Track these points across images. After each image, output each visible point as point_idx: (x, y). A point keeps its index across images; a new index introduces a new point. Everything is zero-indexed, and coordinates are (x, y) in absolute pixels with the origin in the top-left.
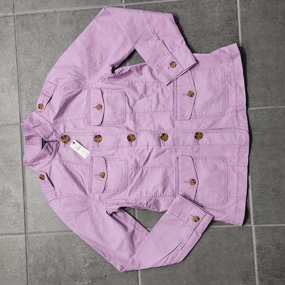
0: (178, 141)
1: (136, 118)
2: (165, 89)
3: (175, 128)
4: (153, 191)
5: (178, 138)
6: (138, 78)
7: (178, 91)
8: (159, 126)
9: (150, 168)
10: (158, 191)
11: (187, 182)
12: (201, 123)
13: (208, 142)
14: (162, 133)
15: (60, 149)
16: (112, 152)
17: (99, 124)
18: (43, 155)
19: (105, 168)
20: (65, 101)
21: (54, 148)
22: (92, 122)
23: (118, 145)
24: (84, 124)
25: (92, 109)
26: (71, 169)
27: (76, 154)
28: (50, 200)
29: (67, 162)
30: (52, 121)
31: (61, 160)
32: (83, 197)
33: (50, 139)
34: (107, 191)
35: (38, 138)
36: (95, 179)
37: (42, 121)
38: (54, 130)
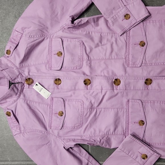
0: (129, 86)
1: (92, 64)
2: (118, 39)
3: (127, 75)
4: (105, 130)
5: (129, 84)
6: (95, 29)
7: (131, 41)
8: (113, 72)
9: (103, 109)
10: (110, 130)
11: (137, 123)
12: (151, 71)
13: (157, 88)
14: (115, 78)
15: (24, 90)
16: (70, 93)
17: (59, 68)
18: (10, 95)
19: (63, 107)
20: (29, 48)
21: (19, 89)
22: (53, 66)
23: (75, 88)
24: (46, 69)
25: (53, 55)
26: (34, 107)
27: (38, 94)
28: (15, 134)
29: (30, 101)
30: (18, 65)
31: (25, 100)
32: (43, 132)
33: (16, 81)
34: (65, 128)
35: (6, 80)
36: (54, 117)
37: (10, 65)
38: (20, 74)
